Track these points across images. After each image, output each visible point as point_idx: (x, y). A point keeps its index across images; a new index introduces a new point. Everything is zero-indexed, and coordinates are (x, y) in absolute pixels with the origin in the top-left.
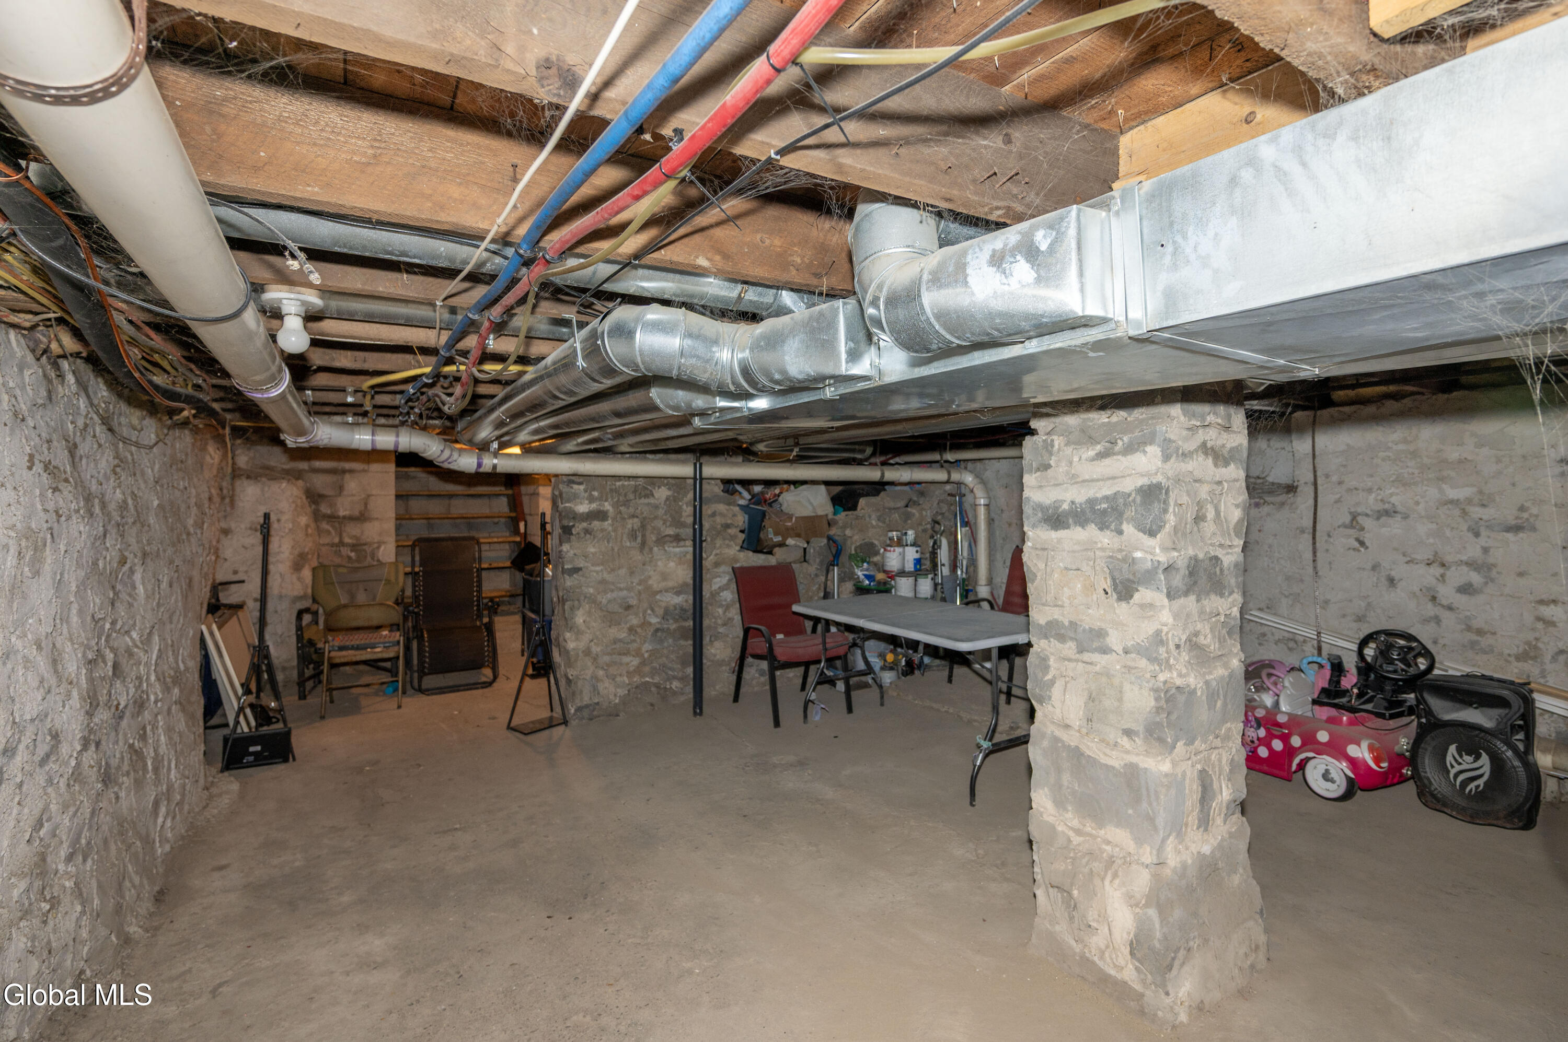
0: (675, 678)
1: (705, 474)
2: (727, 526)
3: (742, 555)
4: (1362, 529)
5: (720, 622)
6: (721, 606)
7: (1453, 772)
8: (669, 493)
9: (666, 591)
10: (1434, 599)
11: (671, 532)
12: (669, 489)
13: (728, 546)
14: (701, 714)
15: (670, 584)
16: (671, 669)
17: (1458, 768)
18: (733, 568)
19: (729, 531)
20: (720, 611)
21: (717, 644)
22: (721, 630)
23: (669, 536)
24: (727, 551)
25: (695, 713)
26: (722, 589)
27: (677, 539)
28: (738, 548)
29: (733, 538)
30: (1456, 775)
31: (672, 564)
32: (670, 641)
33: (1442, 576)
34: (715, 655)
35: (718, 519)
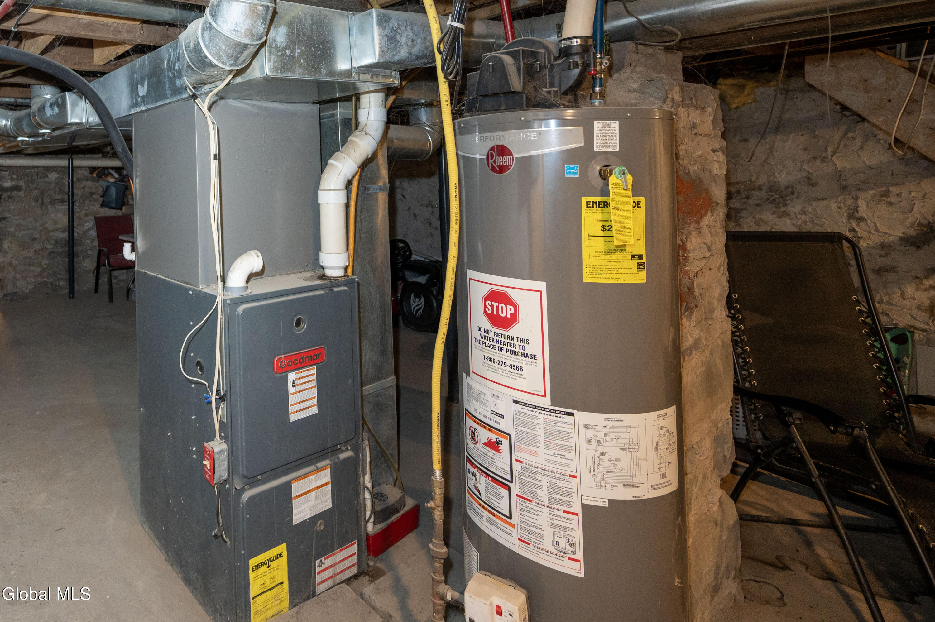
0: (61, 279)
1: (74, 165)
2: (92, 194)
3: (101, 210)
4: (403, 189)
5: (88, 248)
6: (90, 239)
7: (413, 307)
8: (57, 175)
9: (57, 230)
10: (430, 224)
11: (59, 198)
12: (58, 173)
13: (93, 205)
14: (73, 297)
15: (59, 226)
16: (59, 274)
17: (415, 305)
18: (95, 217)
19: (94, 196)
20: (89, 242)
21: (87, 261)
22: (89, 253)
23: (58, 199)
24: (92, 207)
25: (70, 297)
26: (90, 229)
27: (62, 201)
28: (99, 206)
29: (96, 200)
30: (414, 308)
31: (60, 215)
32: (59, 258)
33: (432, 212)
34: (86, 267)
35: (87, 190)
